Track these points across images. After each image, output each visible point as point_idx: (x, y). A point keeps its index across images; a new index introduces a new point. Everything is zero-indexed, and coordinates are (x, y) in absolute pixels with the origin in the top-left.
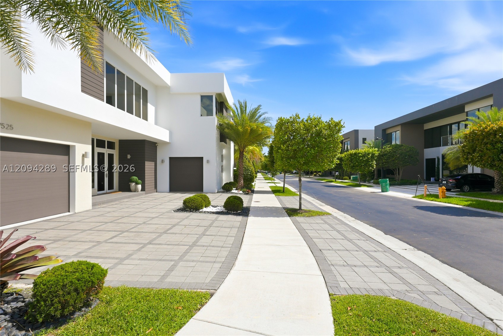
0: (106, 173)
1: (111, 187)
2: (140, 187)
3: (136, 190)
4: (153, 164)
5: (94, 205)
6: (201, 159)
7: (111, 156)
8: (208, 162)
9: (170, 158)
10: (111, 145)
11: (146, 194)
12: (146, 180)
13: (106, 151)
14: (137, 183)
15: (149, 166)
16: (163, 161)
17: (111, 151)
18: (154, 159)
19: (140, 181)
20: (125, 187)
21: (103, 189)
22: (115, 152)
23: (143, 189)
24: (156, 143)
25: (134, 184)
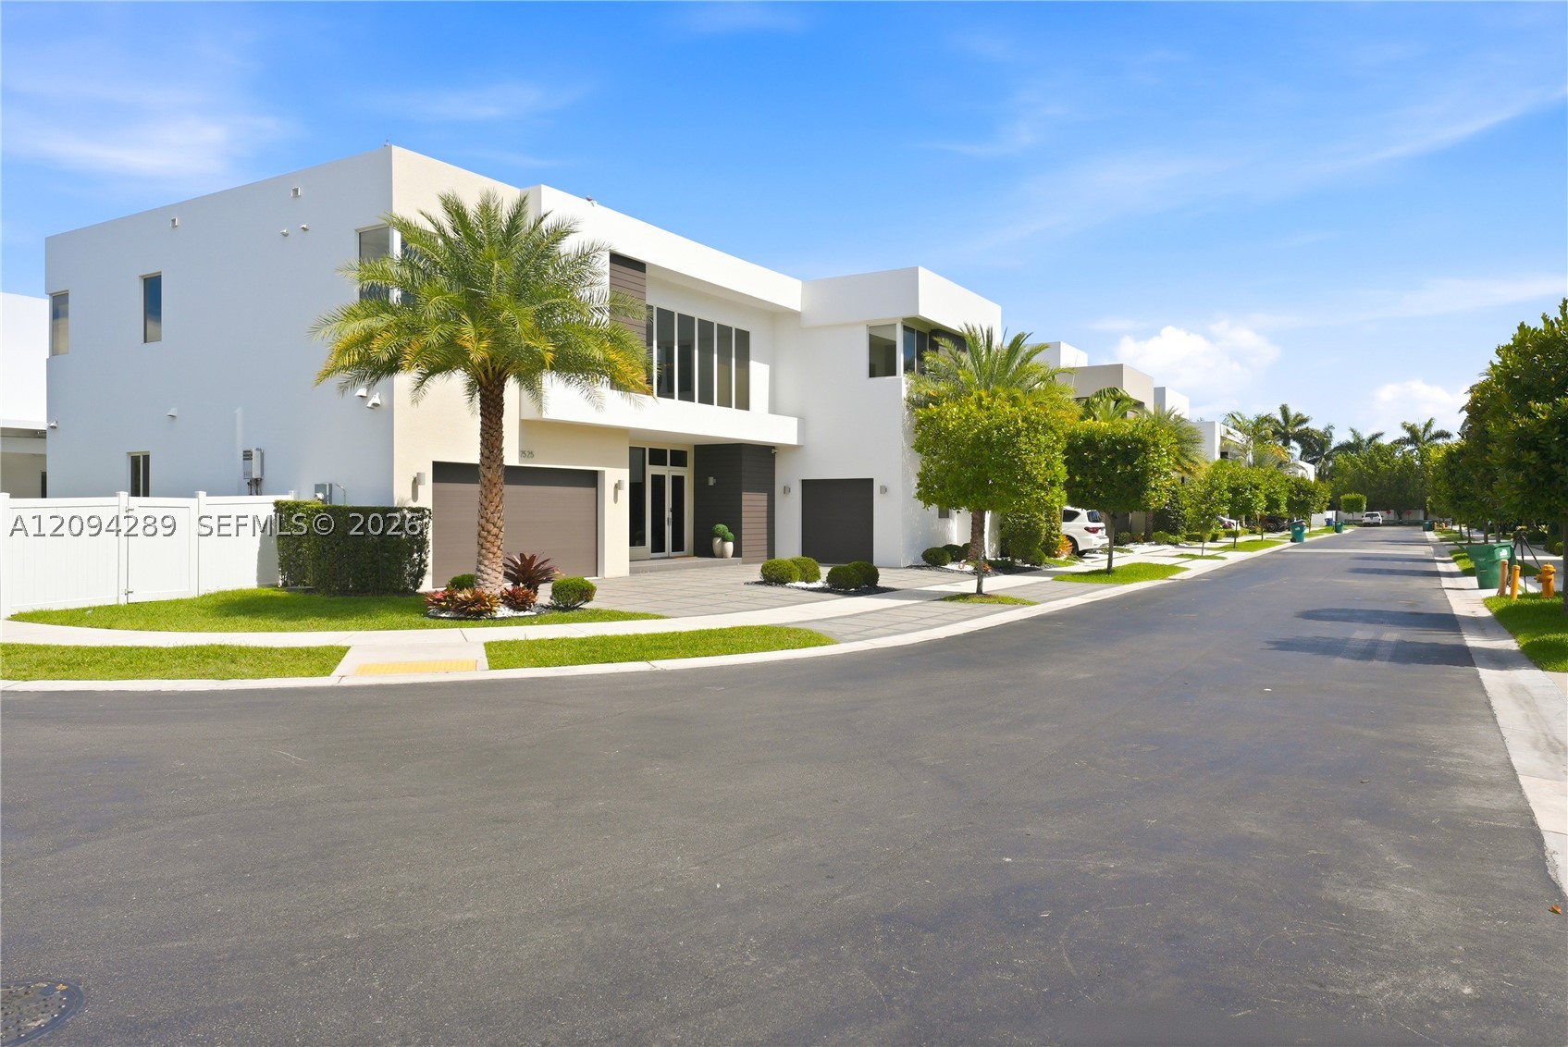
0: (668, 515)
1: (678, 545)
2: (730, 546)
3: (722, 555)
4: (764, 497)
5: (633, 571)
6: (871, 481)
7: (678, 482)
8: (884, 490)
9: (805, 483)
10: (679, 458)
11: (743, 563)
12: (743, 532)
13: (668, 471)
14: (725, 540)
15: (752, 503)
16: (787, 492)
17: (678, 471)
18: (767, 485)
19: (731, 535)
20: (704, 549)
21: (663, 550)
22: (687, 473)
23: (737, 553)
24: (774, 447)
25: (719, 540)
